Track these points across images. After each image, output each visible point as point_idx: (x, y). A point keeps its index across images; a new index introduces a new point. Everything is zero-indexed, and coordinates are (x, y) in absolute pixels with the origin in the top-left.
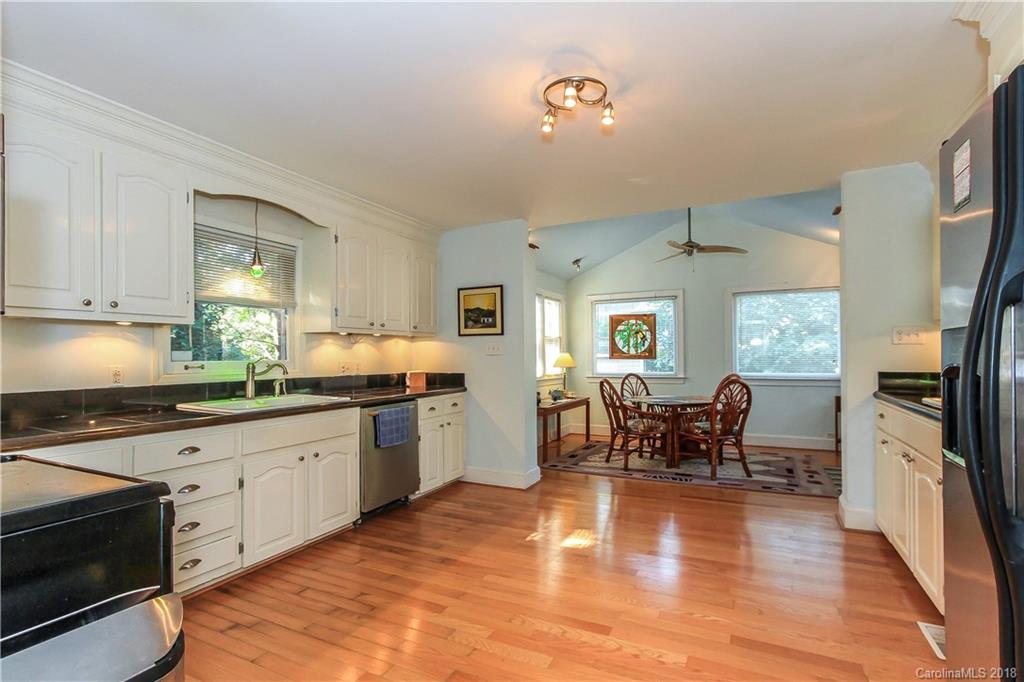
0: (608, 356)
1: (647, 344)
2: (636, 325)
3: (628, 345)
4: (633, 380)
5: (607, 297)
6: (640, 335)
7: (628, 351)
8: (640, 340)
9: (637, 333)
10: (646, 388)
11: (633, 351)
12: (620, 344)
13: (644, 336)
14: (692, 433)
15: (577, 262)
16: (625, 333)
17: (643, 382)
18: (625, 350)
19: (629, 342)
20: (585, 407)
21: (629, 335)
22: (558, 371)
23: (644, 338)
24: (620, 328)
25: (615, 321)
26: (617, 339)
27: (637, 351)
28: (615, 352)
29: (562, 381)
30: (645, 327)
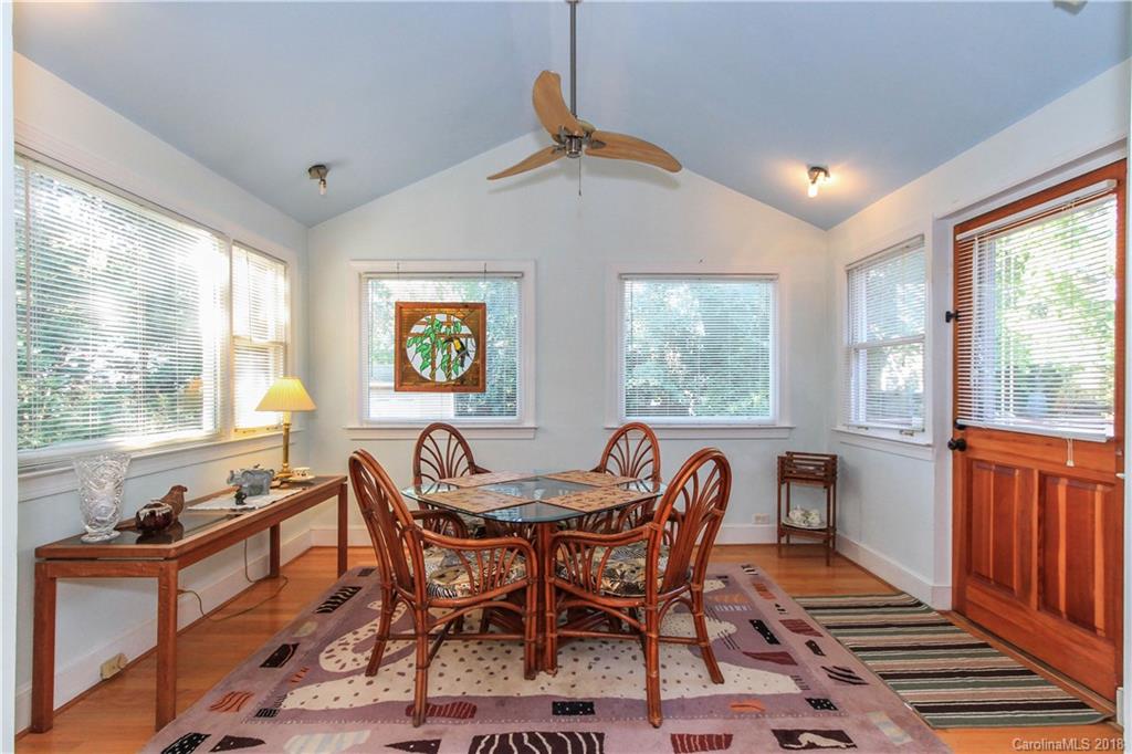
0: (392, 384)
1: (468, 362)
2: (449, 323)
3: (433, 364)
4: (441, 437)
5: (392, 266)
6: (455, 345)
7: (433, 375)
8: (454, 355)
9: (450, 340)
10: (467, 452)
11: (441, 377)
12: (416, 361)
13: (463, 348)
14: (595, 590)
15: (319, 170)
16: (427, 341)
17: (462, 441)
18: (426, 374)
19: (434, 358)
20: (336, 498)
21: (434, 345)
22: (273, 419)
23: (463, 350)
24: (417, 329)
25: (407, 316)
26: (411, 351)
27: (448, 376)
28: (407, 379)
29: (281, 443)
30: (465, 330)
